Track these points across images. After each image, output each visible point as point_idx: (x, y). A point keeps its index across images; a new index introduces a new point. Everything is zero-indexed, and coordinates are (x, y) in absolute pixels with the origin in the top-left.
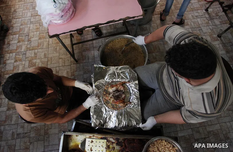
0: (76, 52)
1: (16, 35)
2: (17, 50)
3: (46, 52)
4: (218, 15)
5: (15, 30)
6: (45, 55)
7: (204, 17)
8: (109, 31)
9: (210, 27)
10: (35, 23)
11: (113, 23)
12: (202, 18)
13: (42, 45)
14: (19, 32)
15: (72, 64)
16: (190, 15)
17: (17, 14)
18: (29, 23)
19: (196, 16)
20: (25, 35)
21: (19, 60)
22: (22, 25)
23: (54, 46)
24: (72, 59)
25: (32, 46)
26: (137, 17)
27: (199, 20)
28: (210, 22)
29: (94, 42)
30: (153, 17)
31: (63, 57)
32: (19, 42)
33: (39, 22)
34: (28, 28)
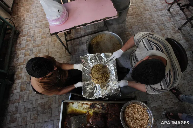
0: (69, 46)
1: (25, 36)
2: (26, 47)
3: (47, 48)
4: (178, 13)
5: (24, 33)
6: (46, 50)
7: (167, 16)
8: (94, 30)
9: (172, 23)
10: (39, 28)
11: (96, 22)
12: (165, 16)
13: (44, 43)
14: (27, 34)
15: (67, 55)
16: (156, 15)
17: (26, 22)
18: (34, 27)
19: (161, 15)
20: (31, 36)
21: (28, 55)
22: (29, 29)
23: (53, 43)
24: (67, 52)
25: (37, 44)
26: (114, 17)
27: (163, 18)
28: (172, 19)
29: (83, 38)
30: (127, 18)
31: (60, 51)
32: (27, 41)
33: (41, 26)
34: (34, 31)
